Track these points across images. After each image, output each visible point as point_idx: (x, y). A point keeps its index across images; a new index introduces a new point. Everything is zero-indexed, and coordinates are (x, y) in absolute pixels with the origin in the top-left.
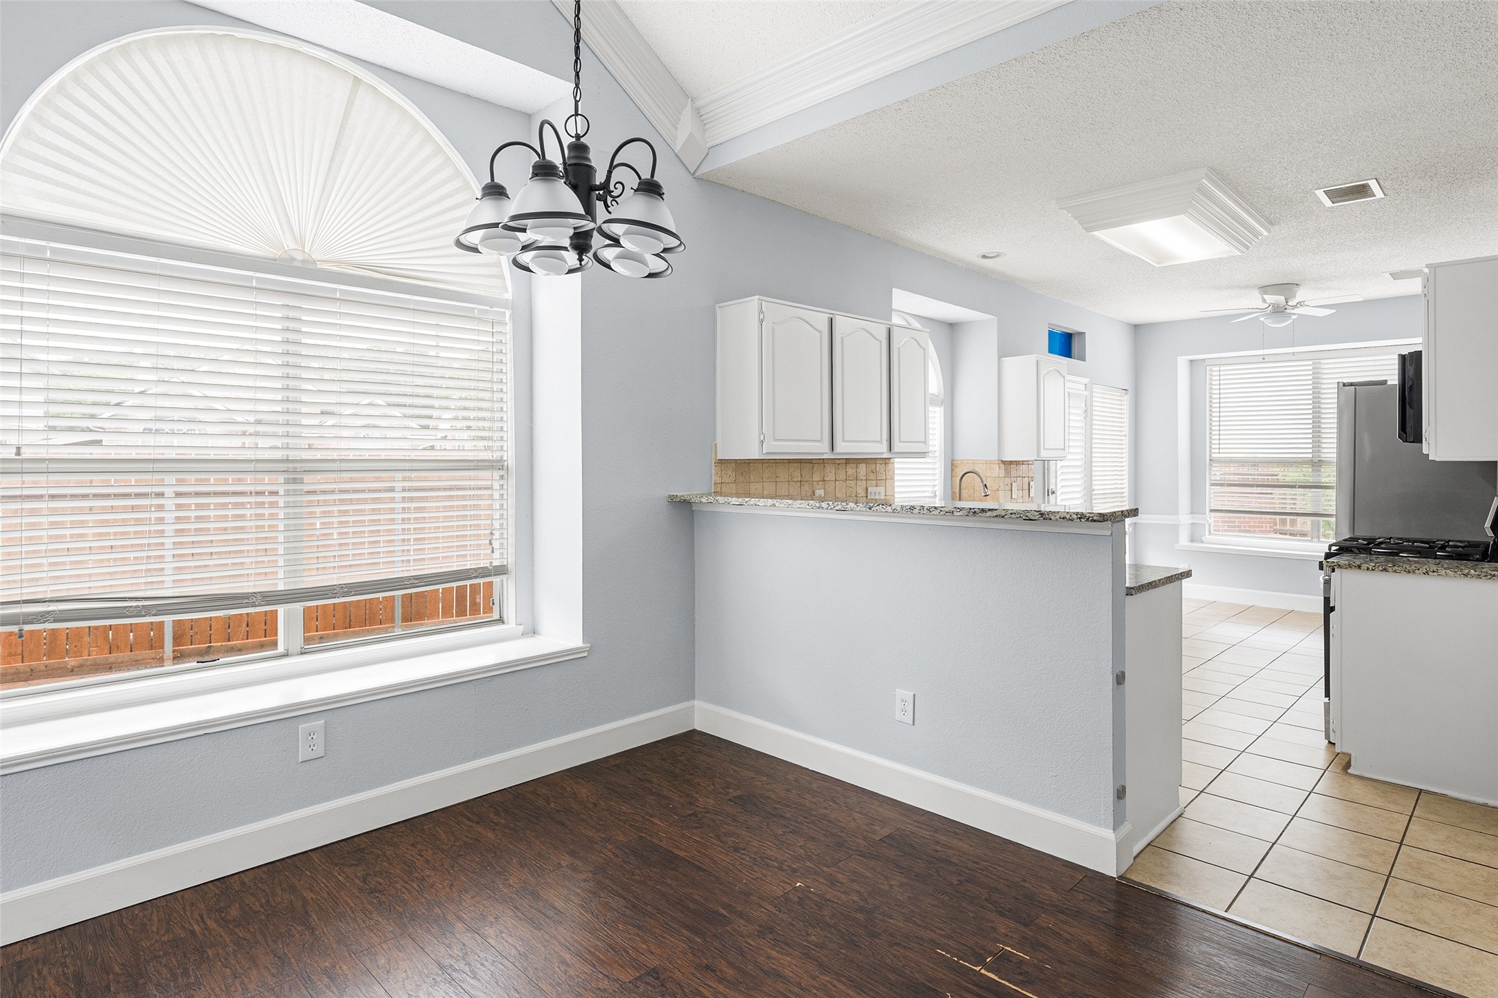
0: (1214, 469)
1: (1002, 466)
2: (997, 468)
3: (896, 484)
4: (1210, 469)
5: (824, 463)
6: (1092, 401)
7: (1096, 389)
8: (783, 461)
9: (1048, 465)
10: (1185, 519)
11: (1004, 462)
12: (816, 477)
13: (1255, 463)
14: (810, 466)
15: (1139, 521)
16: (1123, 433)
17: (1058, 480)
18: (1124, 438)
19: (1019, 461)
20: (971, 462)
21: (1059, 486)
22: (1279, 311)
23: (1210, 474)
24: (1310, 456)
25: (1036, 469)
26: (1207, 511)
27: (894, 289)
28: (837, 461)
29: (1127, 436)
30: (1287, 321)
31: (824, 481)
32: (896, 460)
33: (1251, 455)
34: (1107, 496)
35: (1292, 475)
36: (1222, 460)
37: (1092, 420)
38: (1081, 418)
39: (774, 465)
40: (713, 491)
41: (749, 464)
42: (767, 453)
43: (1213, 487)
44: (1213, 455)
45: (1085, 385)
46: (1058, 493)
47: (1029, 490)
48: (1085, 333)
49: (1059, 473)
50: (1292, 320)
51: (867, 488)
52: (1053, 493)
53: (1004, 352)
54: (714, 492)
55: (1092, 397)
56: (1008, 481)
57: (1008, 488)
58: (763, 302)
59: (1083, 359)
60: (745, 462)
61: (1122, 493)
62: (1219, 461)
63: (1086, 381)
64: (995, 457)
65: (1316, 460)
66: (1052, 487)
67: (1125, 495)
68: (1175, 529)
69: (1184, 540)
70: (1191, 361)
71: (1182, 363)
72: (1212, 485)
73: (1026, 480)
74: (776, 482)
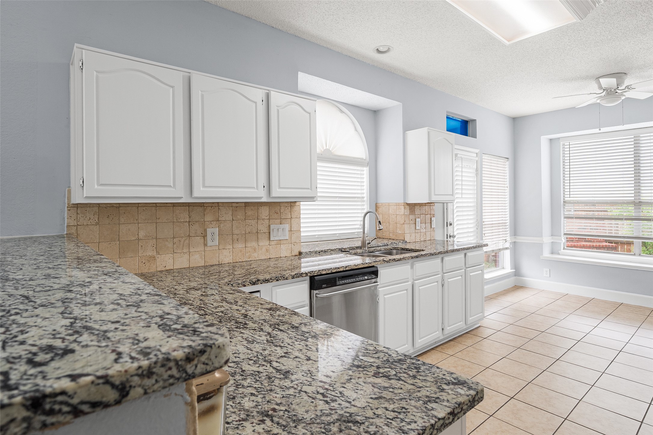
0: (566, 207)
1: (407, 207)
2: (403, 209)
3: (302, 221)
4: (564, 208)
5: (218, 206)
6: (482, 165)
7: (485, 157)
8: (166, 205)
9: (447, 206)
10: (547, 239)
11: (408, 204)
12: (208, 218)
13: (593, 204)
14: (201, 209)
15: (517, 241)
16: (506, 186)
17: (455, 216)
18: (506, 188)
19: (422, 203)
20: (387, 204)
21: (455, 220)
22: (611, 93)
23: (564, 211)
24: (633, 198)
25: (437, 209)
26: (562, 234)
27: (299, 72)
28: (234, 205)
29: (508, 187)
30: (617, 100)
31: (218, 220)
32: (301, 203)
33: (591, 199)
34: (494, 225)
35: (615, 212)
36: (572, 201)
37: (481, 176)
38: (474, 175)
39: (154, 208)
40: (65, 233)
41: (119, 207)
42: (87, 197)
43: (565, 219)
44: (566, 199)
45: (477, 154)
46: (455, 224)
47: (431, 223)
48: (475, 120)
49: (455, 211)
50: (621, 100)
51: (269, 226)
52: (451, 224)
53: (407, 127)
54: (67, 234)
55: (482, 161)
56: (412, 217)
57: (413, 222)
58: (84, 51)
59: (475, 136)
60: (113, 206)
61: (505, 223)
62: (570, 202)
63: (477, 151)
64: (402, 201)
65: (637, 201)
66: (450, 220)
67: (507, 224)
68: (540, 246)
69: (546, 253)
70: (551, 140)
71: (544, 141)
72: (565, 218)
73: (428, 216)
74: (156, 223)
